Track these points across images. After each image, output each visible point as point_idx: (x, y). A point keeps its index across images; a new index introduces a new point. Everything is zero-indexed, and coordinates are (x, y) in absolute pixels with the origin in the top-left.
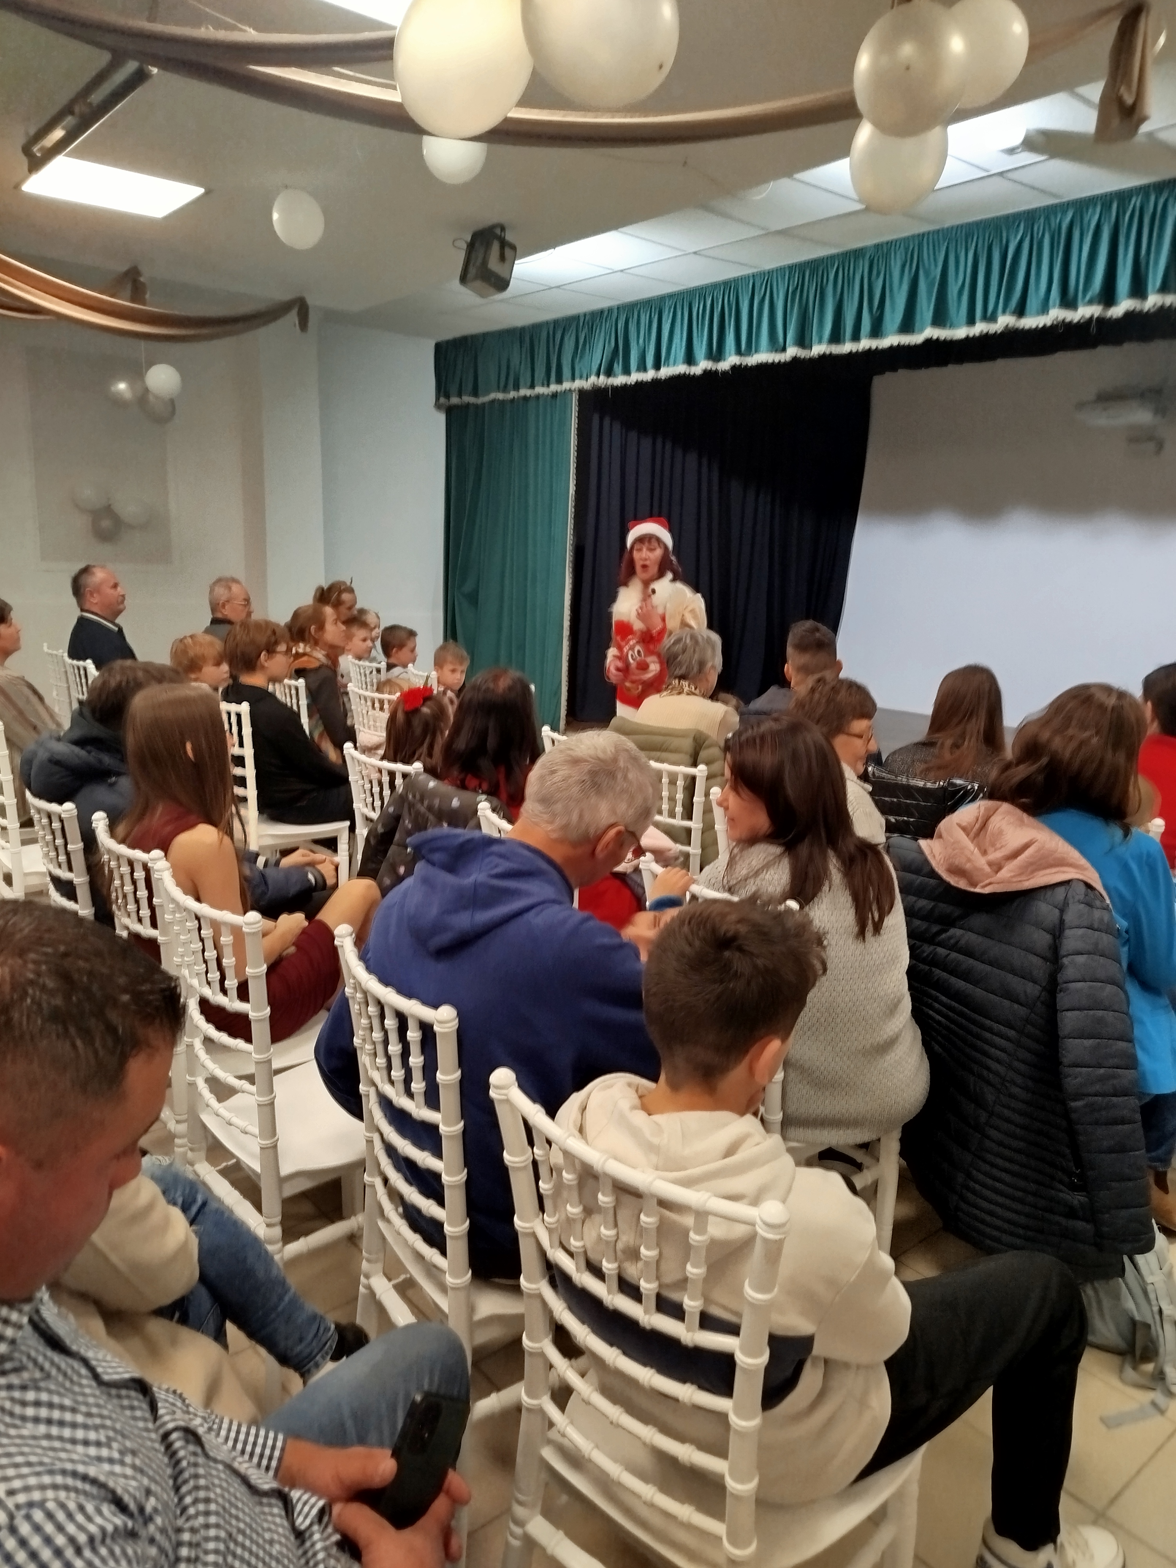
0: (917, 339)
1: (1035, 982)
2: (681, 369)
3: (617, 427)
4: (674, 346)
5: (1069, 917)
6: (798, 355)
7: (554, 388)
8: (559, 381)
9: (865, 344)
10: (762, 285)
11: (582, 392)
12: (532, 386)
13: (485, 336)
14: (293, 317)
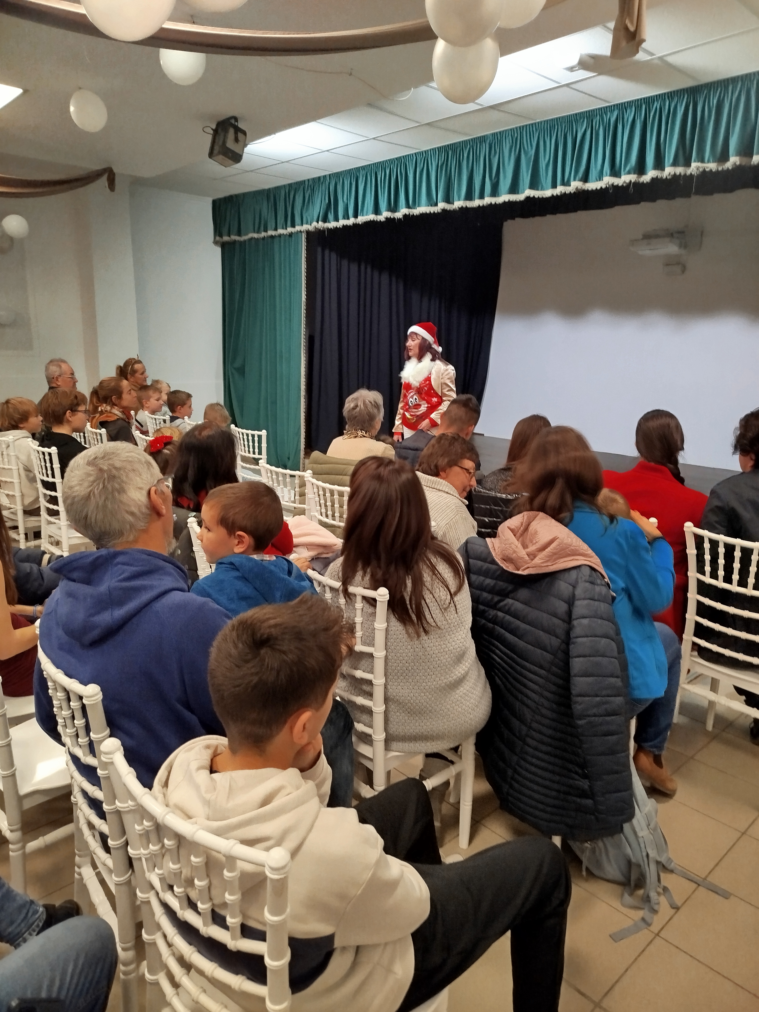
0: (520, 197)
1: (557, 637)
2: (371, 217)
3: (334, 256)
4: (366, 202)
5: (579, 592)
6: (446, 208)
7: (290, 230)
8: (293, 226)
9: (488, 200)
10: (421, 160)
11: (308, 233)
12: (276, 229)
13: (244, 195)
14: (103, 180)
